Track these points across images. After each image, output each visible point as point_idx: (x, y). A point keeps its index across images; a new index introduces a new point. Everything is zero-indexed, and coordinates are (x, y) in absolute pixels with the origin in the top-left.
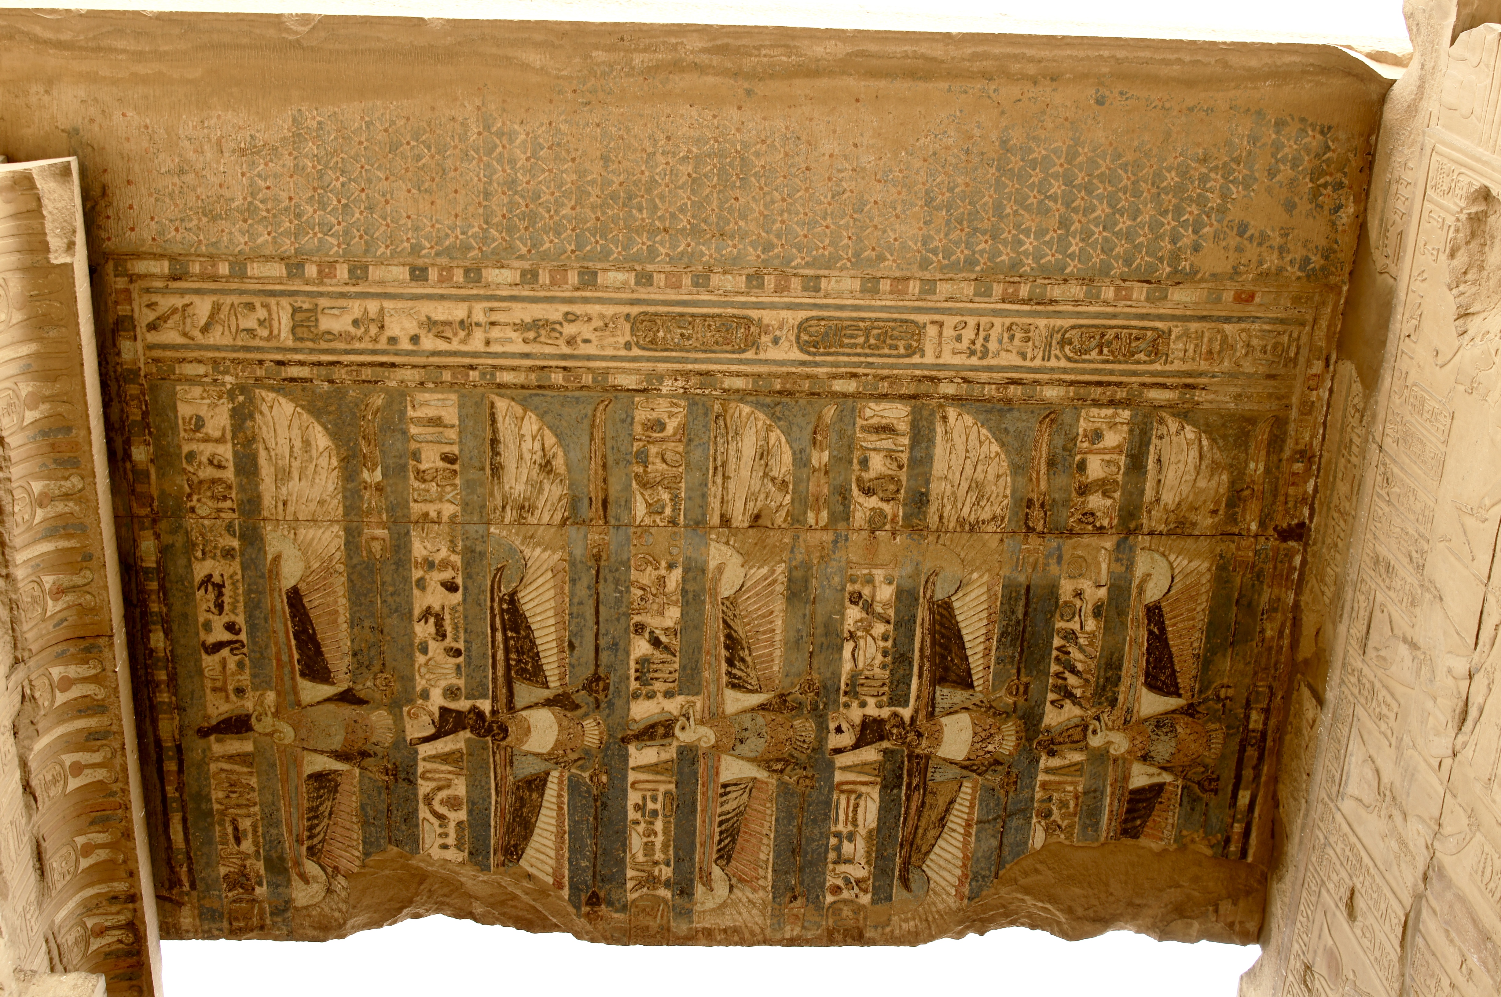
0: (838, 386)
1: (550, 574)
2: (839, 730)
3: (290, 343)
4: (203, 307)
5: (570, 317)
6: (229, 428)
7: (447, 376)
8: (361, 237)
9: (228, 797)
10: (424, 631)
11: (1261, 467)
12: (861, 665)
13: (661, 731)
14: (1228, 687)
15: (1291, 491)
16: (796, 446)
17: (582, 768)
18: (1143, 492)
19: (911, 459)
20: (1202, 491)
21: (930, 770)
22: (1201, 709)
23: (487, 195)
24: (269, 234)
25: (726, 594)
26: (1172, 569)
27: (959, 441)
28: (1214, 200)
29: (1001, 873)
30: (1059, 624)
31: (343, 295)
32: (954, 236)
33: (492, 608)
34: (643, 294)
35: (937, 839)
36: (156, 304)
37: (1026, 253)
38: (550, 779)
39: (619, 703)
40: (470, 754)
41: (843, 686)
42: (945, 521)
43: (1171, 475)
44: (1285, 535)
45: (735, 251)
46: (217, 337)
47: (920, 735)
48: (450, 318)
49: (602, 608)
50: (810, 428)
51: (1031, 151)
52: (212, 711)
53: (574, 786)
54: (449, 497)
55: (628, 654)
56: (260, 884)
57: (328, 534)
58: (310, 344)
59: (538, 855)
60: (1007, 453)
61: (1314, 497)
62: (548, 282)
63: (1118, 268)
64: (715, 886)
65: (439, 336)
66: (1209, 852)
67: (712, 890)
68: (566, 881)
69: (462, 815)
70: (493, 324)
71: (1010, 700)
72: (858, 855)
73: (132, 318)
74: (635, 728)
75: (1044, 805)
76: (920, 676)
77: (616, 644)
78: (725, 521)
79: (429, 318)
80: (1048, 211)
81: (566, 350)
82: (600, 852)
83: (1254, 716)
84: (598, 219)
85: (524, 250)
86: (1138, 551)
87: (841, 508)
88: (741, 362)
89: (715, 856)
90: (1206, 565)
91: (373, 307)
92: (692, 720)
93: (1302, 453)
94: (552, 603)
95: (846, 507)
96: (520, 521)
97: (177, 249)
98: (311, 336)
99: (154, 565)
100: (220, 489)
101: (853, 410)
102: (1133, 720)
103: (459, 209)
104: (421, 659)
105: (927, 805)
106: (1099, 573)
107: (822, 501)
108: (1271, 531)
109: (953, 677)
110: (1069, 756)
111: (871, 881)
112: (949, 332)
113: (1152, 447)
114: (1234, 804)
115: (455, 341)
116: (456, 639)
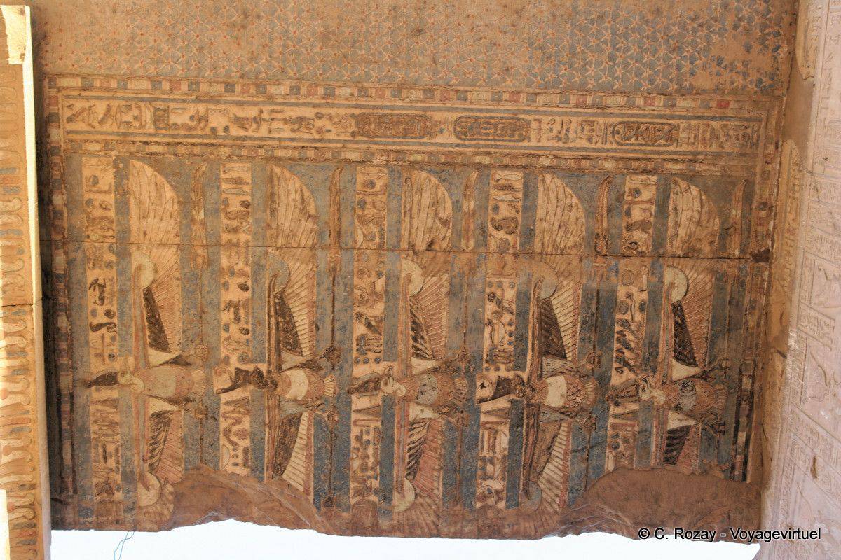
0: (479, 160)
1: (305, 280)
2: (483, 386)
3: (152, 131)
4: (100, 108)
5: (319, 116)
6: (113, 184)
7: (245, 152)
8: (196, 65)
9: (100, 429)
10: (227, 317)
11: (739, 213)
12: (496, 343)
13: (372, 385)
14: (727, 360)
15: (759, 229)
16: (454, 198)
17: (323, 411)
18: (667, 229)
19: (524, 207)
20: (703, 228)
21: (541, 415)
22: (711, 375)
23: (270, 40)
24: (141, 62)
25: (412, 294)
26: (688, 280)
27: (553, 195)
28: (702, 43)
29: (588, 488)
30: (618, 316)
32: (547, 66)
33: (269, 301)
34: (362, 102)
35: (546, 463)
36: (73, 105)
37: (590, 77)
38: (303, 418)
39: (346, 366)
40: (254, 401)
41: (485, 357)
42: (545, 247)
43: (684, 218)
44: (757, 258)
45: (417, 75)
46: (109, 126)
48: (248, 116)
49: (336, 303)
50: (462, 187)
51: (590, 13)
52: (93, 370)
53: (318, 423)
54: (244, 229)
55: (351, 333)
56: (118, 490)
57: (170, 252)
58: (164, 132)
59: (294, 471)
60: (583, 203)
61: (774, 231)
62: (306, 94)
63: (645, 86)
64: (405, 494)
65: (241, 127)
66: (722, 476)
67: (404, 497)
68: (312, 490)
69: (247, 443)
70: (273, 119)
71: (589, 367)
72: (496, 474)
73: (58, 114)
74: (357, 384)
75: (614, 441)
76: (533, 350)
77: (345, 327)
78: (412, 246)
79: (235, 116)
80: (602, 51)
81: (316, 136)
82: (333, 470)
83: (745, 381)
84: (335, 55)
85: (292, 74)
86: (666, 268)
87: (482, 238)
88: (421, 144)
89: (406, 474)
90: (709, 277)
91: (202, 108)
93: (765, 204)
94: (306, 299)
95: (485, 237)
96: (287, 245)
97: (85, 71)
98: (165, 126)
99: (63, 272)
100: (105, 223)
101: (488, 176)
103: (254, 48)
104: (224, 335)
105: (539, 440)
106: (642, 282)
107: (470, 234)
108: (748, 256)
109: (553, 351)
110: (628, 407)
111: (505, 493)
112: (545, 126)
113: (671, 200)
114: (736, 442)
115: (250, 130)
116: (247, 323)
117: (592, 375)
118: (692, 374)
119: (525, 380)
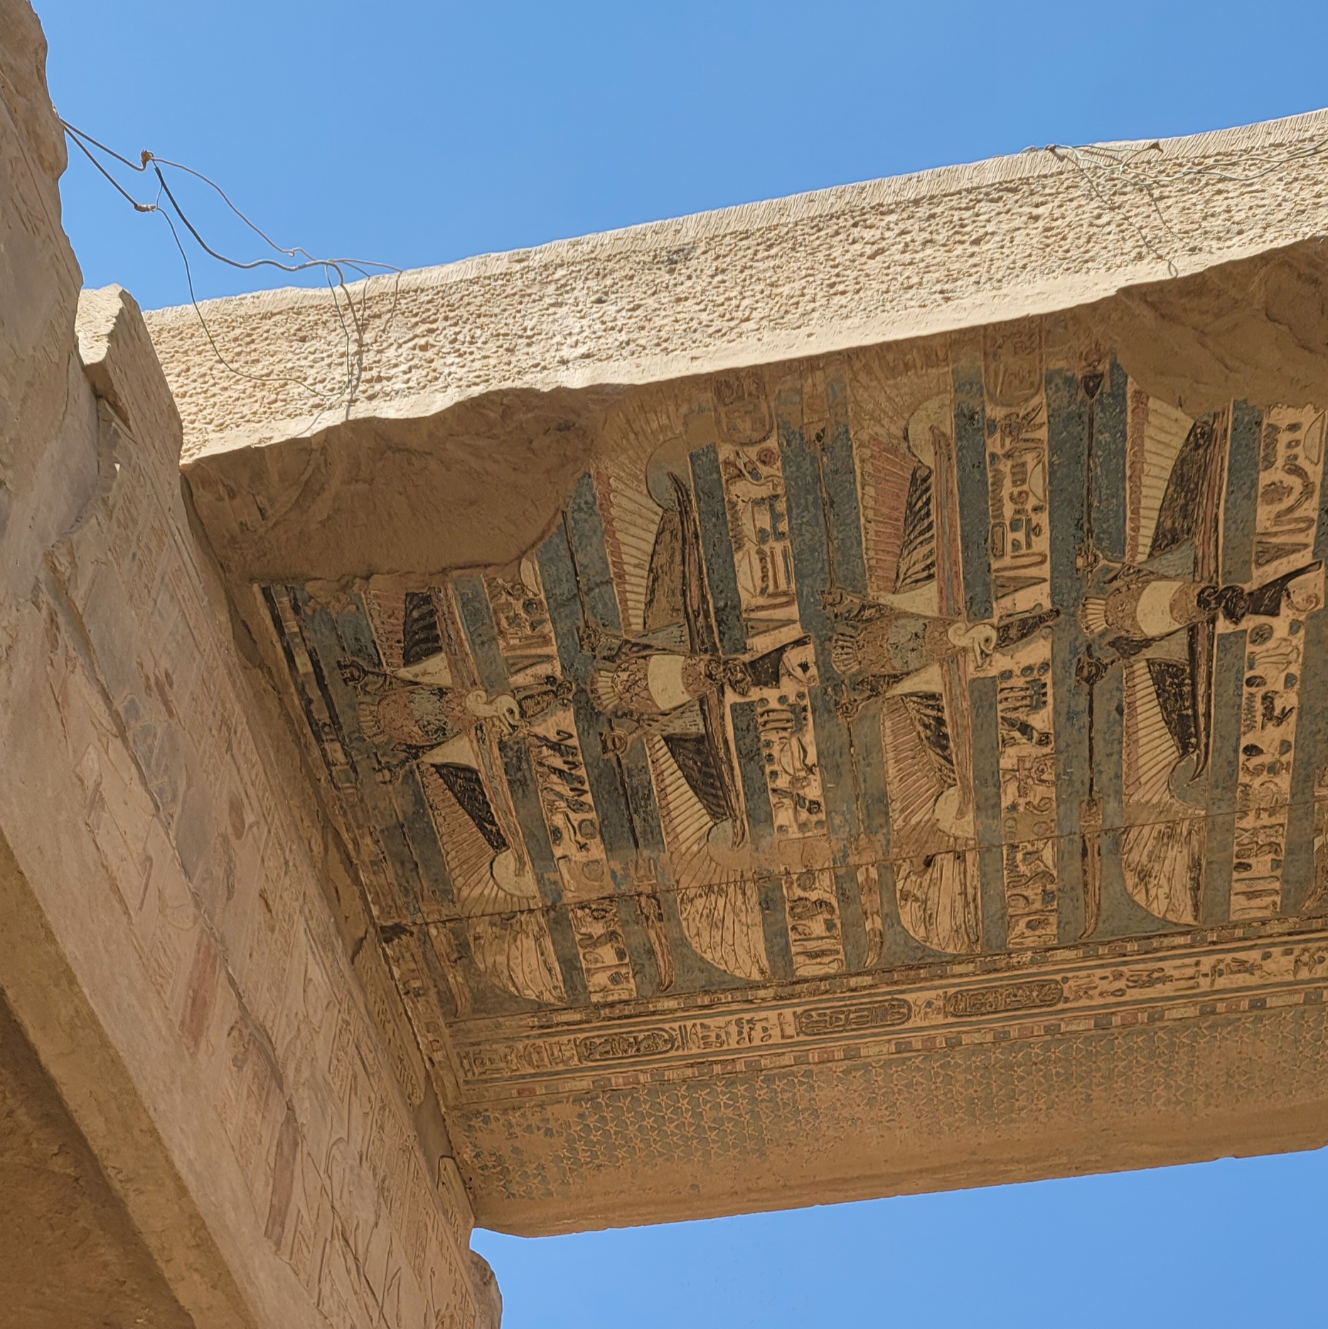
0: (867, 980)
1: (1143, 780)
5: (1119, 993)
7: (1238, 933)
8: (1306, 1022)
10: (1287, 699)
11: (450, 979)
12: (794, 742)
13: (1013, 633)
14: (384, 782)
15: (412, 965)
16: (898, 929)
17: (1107, 570)
18: (553, 943)
19: (786, 935)
20: (500, 952)
21: (687, 637)
22: (402, 754)
23: (1192, 1064)
25: (952, 790)
26: (496, 883)
27: (743, 957)
28: (580, 1145)
29: (560, 519)
32: (788, 1095)
33: (1208, 736)
34: (1052, 1020)
35: (655, 552)
37: (724, 1093)
38: (1148, 550)
39: (1064, 655)
40: (1246, 562)
41: (809, 716)
43: (534, 961)
44: (398, 930)
45: (973, 1059)
48: (1231, 976)
49: (1087, 754)
50: (886, 945)
51: (740, 1152)
53: (1117, 545)
54: (1246, 834)
55: (1055, 712)
59: (1166, 438)
60: (696, 954)
62: (1139, 1014)
63: (642, 1095)
64: (928, 435)
65: (1242, 962)
67: (931, 428)
68: (1130, 405)
69: (1265, 478)
70: (1191, 978)
71: (619, 732)
72: (749, 514)
75: (537, 617)
76: (726, 741)
77: (1070, 719)
78: (960, 857)
79: (1252, 974)
80: (714, 1121)
81: (1122, 969)
82: (1084, 458)
83: (340, 756)
84: (1094, 1062)
85: (1161, 1034)
86: (538, 895)
87: (845, 886)
88: (959, 985)
89: (932, 479)
90: (465, 893)
91: (1303, 975)
92: (978, 652)
93: (418, 995)
95: (839, 887)
96: (1172, 824)
101: (848, 965)
104: (1294, 668)
105: (678, 593)
106: (569, 869)
107: (866, 889)
108: (414, 929)
109: (688, 745)
110: (530, 679)
111: (724, 478)
112: (776, 1032)
113: (560, 977)
114: (312, 654)
115: (1228, 961)
116: (1250, 696)
117: (610, 721)
118: (435, 751)
119: (728, 690)
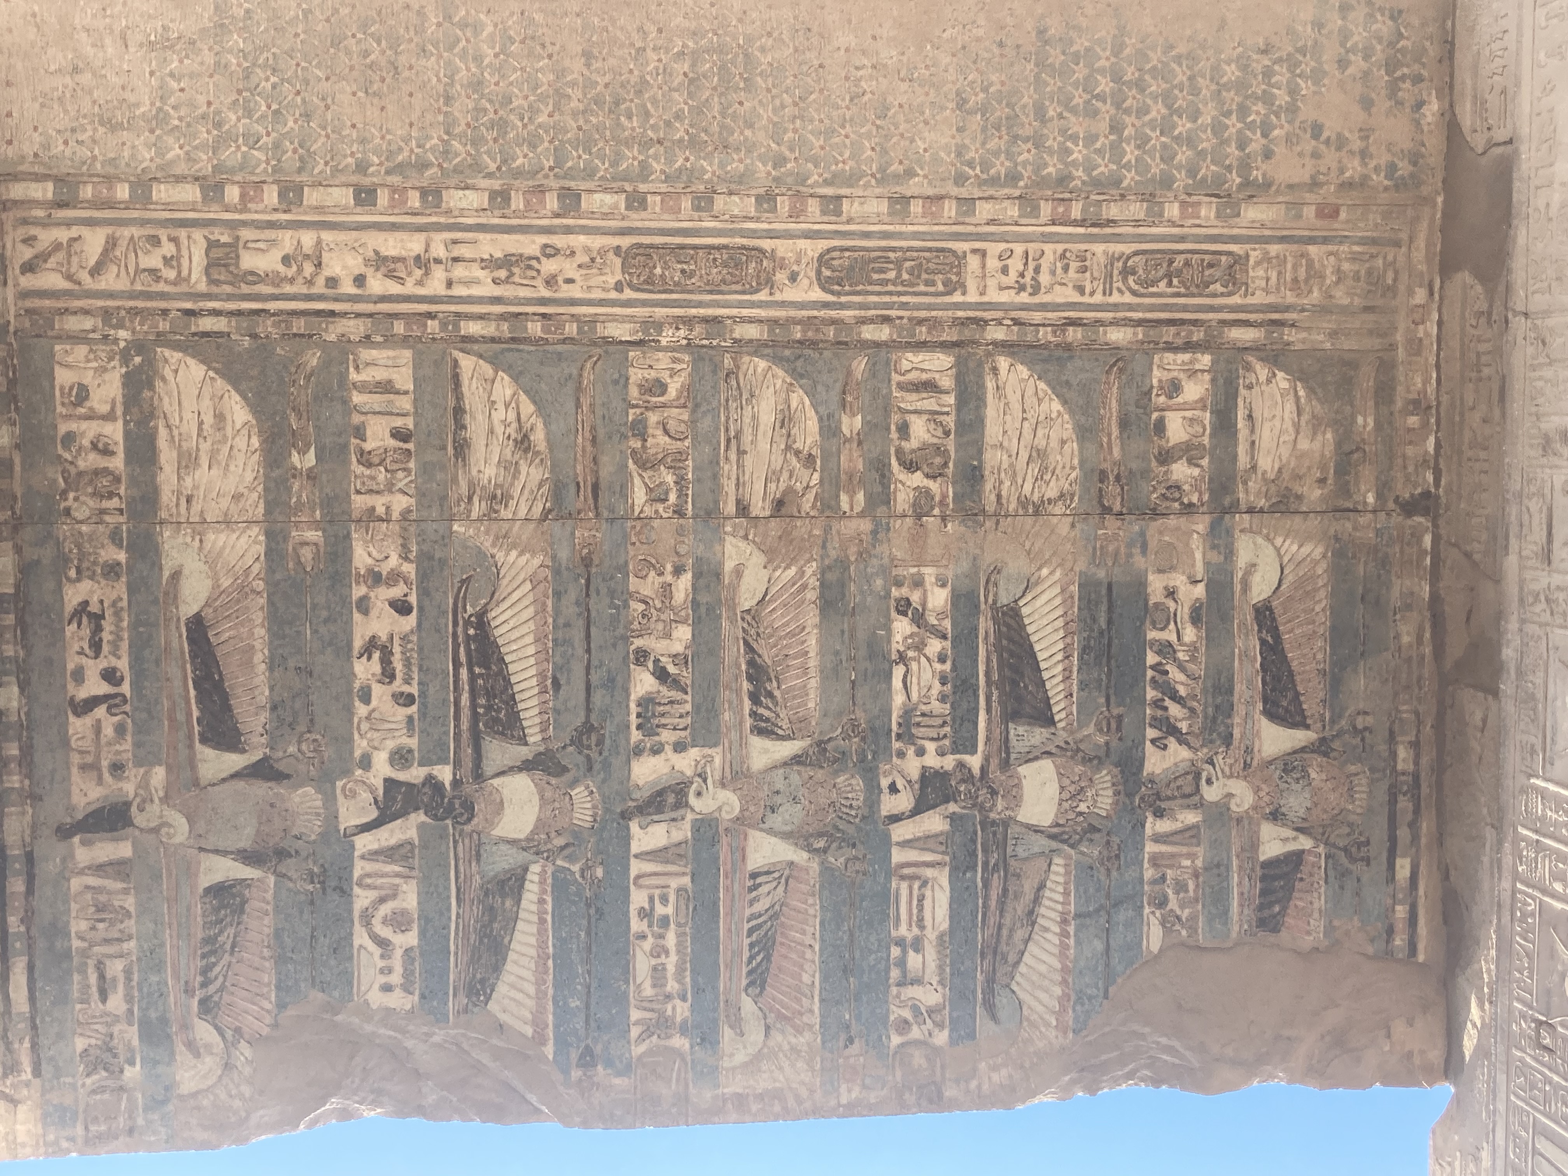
0: (869, 333)
1: (528, 586)
2: (893, 789)
3: (202, 287)
4: (93, 242)
5: (549, 251)
6: (119, 399)
7: (399, 328)
8: (295, 151)
9: (92, 929)
10: (365, 670)
11: (1371, 421)
12: (915, 696)
13: (671, 799)
14: (1366, 713)
15: (1410, 451)
16: (823, 409)
17: (571, 858)
19: (959, 423)
20: (1303, 455)
21: (1011, 842)
22: (1336, 745)
23: (448, 99)
24: (181, 148)
25: (746, 606)
26: (1280, 557)
27: (1014, 398)
28: (1282, 97)
29: (1111, 990)
30: (1152, 635)
31: (271, 225)
32: (992, 145)
33: (455, 634)
34: (636, 221)
35: (1027, 941)
36: (35, 238)
37: (1074, 163)
38: (529, 876)
39: (617, 762)
40: (424, 846)
41: (894, 727)
42: (1004, 501)
43: (1266, 434)
44: (1409, 508)
45: (742, 167)
46: (111, 280)
47: (994, 793)
48: (404, 253)
49: (593, 630)
50: (839, 386)
51: (1071, 42)
52: (77, 798)
53: (562, 886)
54: (400, 485)
55: (627, 692)
56: (133, 1063)
57: (244, 540)
58: (228, 289)
59: (513, 994)
60: (1071, 412)
62: (521, 207)
63: (1181, 180)
64: (745, 1027)
65: (390, 275)
67: (743, 1034)
68: (550, 1031)
69: (411, 939)
70: (456, 260)
71: (1101, 740)
72: (928, 971)
73: (3, 256)
75: (1157, 888)
76: (989, 710)
77: (612, 680)
78: (743, 509)
79: (376, 252)
80: (1096, 112)
81: (545, 293)
82: (594, 985)
83: (1403, 753)
84: (580, 128)
85: (492, 168)
86: (1237, 533)
87: (879, 488)
88: (753, 305)
90: (1320, 550)
91: (308, 239)
92: (709, 781)
93: (1416, 403)
94: (531, 625)
95: (886, 486)
96: (491, 515)
98: (230, 278)
99: (12, 591)
100: (105, 483)
101: (888, 362)
102: (1255, 763)
103: (414, 117)
104: (361, 710)
105: (1011, 894)
106: (1193, 565)
107: (856, 480)
108: (1391, 505)
109: (1028, 709)
110: (1180, 817)
111: (946, 1012)
112: (993, 263)
113: (1240, 401)
114: (1391, 877)
115: (410, 282)
116: (407, 681)
119: (976, 771)
